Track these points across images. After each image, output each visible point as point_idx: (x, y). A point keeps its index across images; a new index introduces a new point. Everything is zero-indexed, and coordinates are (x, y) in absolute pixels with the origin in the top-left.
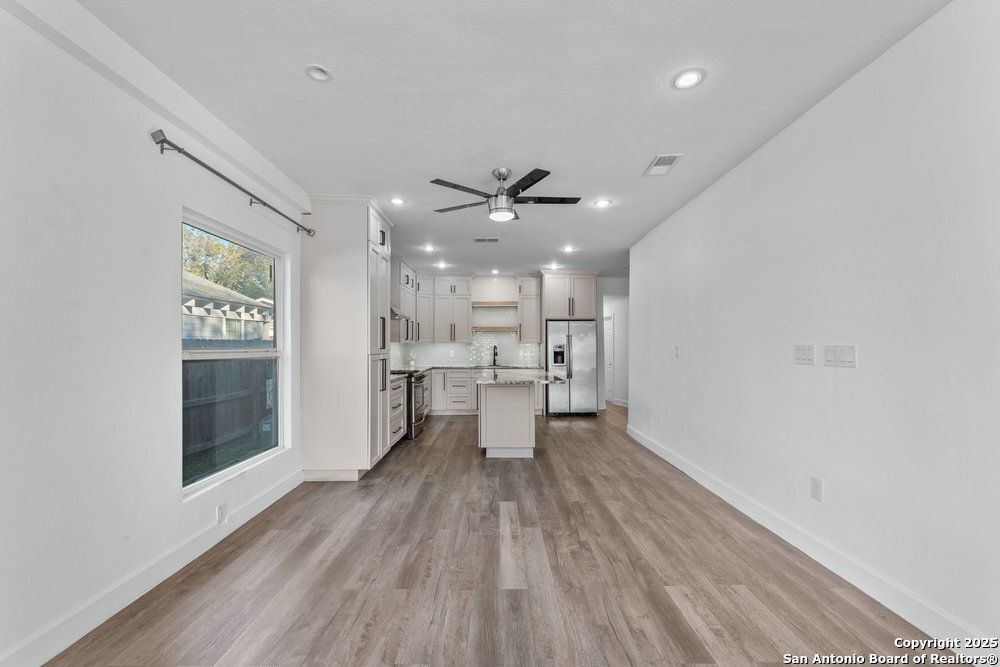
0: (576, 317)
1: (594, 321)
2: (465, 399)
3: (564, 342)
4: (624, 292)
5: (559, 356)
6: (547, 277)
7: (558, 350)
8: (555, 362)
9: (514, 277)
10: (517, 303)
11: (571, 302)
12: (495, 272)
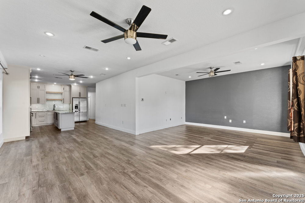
0: (81, 97)
1: (86, 98)
2: (44, 121)
3: (78, 103)
4: (95, 91)
5: (76, 107)
6: (73, 86)
7: (76, 105)
8: (75, 108)
9: (61, 85)
10: (62, 93)
11: (80, 93)
12: (55, 83)
